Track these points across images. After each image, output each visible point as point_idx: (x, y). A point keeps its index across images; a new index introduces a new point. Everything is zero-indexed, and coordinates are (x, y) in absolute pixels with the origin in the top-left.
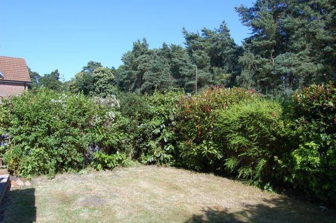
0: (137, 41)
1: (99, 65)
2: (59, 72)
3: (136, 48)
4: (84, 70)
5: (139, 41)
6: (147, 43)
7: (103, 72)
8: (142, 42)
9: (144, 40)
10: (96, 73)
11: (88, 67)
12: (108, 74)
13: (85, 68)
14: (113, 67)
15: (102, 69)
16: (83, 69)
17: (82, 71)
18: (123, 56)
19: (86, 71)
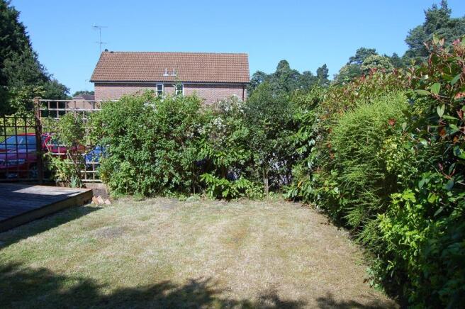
0: (431, 7)
1: (373, 52)
2: (327, 67)
3: (430, 18)
4: (351, 62)
5: (435, 7)
6: (449, 7)
7: (378, 62)
8: (439, 7)
9: (444, 4)
10: (366, 64)
11: (357, 57)
12: (385, 66)
13: (352, 59)
14: (395, 54)
15: (375, 57)
16: (349, 61)
17: (348, 64)
18: (408, 35)
19: (353, 63)
